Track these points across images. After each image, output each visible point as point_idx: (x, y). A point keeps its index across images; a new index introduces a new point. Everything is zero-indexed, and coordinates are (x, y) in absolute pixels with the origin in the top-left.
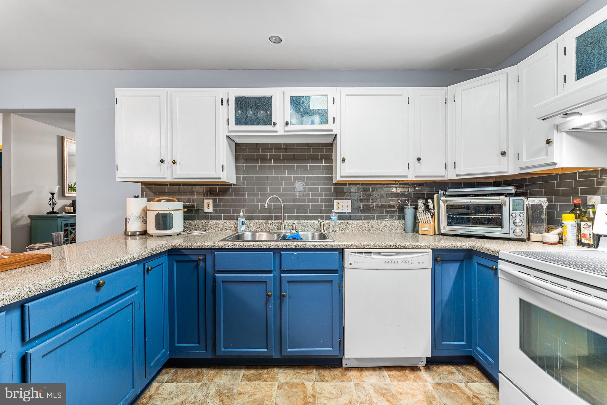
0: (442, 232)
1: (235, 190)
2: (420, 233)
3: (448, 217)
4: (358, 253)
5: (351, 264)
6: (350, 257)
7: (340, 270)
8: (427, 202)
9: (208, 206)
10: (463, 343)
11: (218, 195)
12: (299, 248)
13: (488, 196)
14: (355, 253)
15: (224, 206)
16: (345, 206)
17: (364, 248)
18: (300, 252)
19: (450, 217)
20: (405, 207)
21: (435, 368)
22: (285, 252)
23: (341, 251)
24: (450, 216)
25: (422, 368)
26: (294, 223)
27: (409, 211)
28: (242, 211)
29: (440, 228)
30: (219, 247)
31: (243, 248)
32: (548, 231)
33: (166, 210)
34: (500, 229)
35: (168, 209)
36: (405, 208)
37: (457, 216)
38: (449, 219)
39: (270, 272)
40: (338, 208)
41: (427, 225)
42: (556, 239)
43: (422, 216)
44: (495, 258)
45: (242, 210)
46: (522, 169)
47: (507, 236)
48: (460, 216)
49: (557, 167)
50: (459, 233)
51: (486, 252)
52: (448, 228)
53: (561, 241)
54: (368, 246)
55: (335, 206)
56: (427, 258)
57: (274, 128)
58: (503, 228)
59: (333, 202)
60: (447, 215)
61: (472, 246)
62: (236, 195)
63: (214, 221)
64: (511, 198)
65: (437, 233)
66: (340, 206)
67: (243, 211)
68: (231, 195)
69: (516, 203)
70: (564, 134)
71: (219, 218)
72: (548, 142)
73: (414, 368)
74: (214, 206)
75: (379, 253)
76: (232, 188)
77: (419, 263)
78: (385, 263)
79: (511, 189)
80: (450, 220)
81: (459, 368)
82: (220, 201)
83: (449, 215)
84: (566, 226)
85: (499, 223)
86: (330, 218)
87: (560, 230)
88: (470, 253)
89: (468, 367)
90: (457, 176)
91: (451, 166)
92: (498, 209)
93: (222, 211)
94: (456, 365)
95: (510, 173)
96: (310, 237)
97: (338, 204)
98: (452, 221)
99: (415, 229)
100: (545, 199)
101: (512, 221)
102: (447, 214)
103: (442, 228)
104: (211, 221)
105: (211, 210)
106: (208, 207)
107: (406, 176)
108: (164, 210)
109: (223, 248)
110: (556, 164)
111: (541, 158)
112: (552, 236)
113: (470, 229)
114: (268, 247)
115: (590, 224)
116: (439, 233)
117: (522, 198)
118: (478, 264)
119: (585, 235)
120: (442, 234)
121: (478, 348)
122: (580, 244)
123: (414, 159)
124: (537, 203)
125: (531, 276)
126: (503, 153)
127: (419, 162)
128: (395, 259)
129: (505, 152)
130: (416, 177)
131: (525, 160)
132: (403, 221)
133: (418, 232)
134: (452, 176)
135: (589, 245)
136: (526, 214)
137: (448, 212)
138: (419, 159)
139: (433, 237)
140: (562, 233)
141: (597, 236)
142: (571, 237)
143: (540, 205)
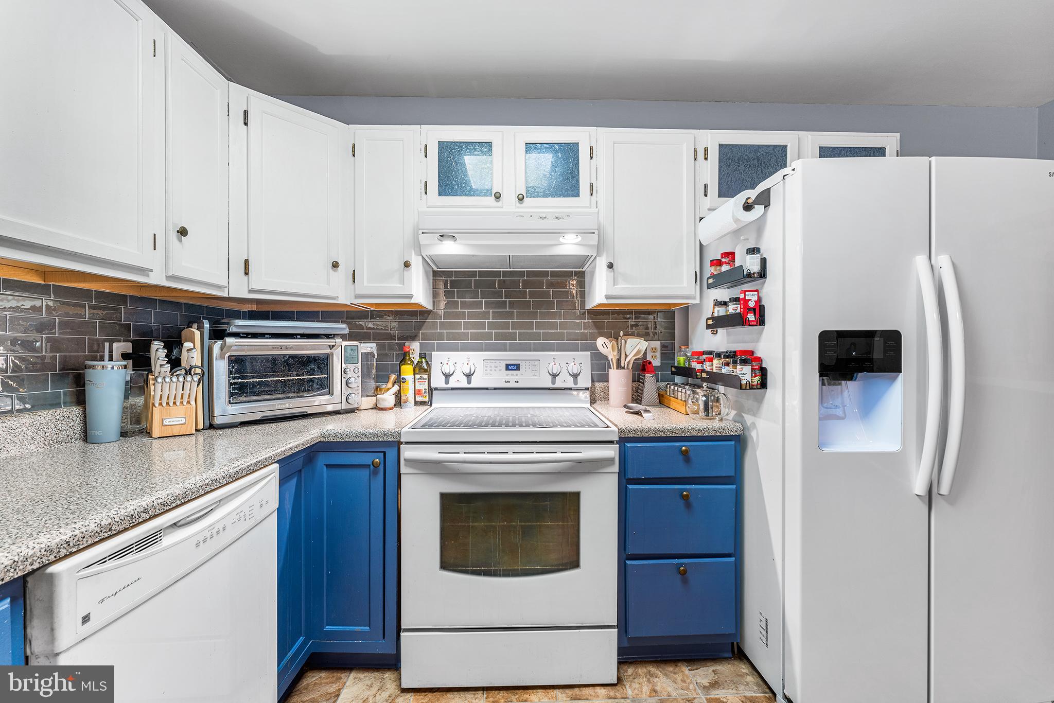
0: (218, 421)
2: (156, 433)
3: (231, 384)
10: (302, 639)
13: (296, 338)
14: (103, 561)
17: (126, 530)
19: (235, 383)
20: (88, 364)
24: (236, 381)
27: (107, 376)
29: (213, 412)
32: (382, 390)
34: (327, 397)
36: (88, 368)
37: (252, 380)
38: (234, 389)
41: (177, 410)
42: (393, 401)
43: (166, 386)
44: (383, 445)
46: (358, 296)
47: (338, 407)
48: (257, 380)
49: (413, 301)
50: (258, 417)
52: (233, 409)
56: (269, 488)
58: (333, 394)
60: (229, 380)
61: (322, 435)
64: (346, 343)
65: (203, 427)
69: (350, 351)
72: (407, 265)
75: (175, 525)
77: (261, 505)
78: (198, 544)
79: (342, 327)
80: (236, 391)
83: (234, 378)
84: (408, 381)
85: (325, 386)
87: (397, 388)
88: (313, 449)
90: (251, 291)
91: (238, 266)
92: (322, 363)
95: (342, 300)
98: (239, 391)
100: (374, 345)
101: (344, 381)
102: (229, 377)
103: (217, 412)
107: (144, 271)
110: (410, 297)
111: (394, 285)
112: (388, 398)
115: (426, 376)
116: (207, 424)
117: (356, 343)
118: (328, 466)
119: (419, 391)
120: (212, 427)
121: (328, 628)
122: (416, 403)
123: (170, 227)
124: (369, 350)
125: (460, 454)
126: (335, 265)
127: (180, 241)
128: (218, 521)
129: (337, 263)
130: (168, 278)
131: (366, 284)
132: (76, 411)
133: (149, 434)
134: (239, 289)
135: (423, 403)
136: (360, 370)
137: (231, 373)
138: (183, 232)
139: (194, 437)
140: (399, 391)
141: (431, 390)
142: (409, 394)
143: (372, 354)
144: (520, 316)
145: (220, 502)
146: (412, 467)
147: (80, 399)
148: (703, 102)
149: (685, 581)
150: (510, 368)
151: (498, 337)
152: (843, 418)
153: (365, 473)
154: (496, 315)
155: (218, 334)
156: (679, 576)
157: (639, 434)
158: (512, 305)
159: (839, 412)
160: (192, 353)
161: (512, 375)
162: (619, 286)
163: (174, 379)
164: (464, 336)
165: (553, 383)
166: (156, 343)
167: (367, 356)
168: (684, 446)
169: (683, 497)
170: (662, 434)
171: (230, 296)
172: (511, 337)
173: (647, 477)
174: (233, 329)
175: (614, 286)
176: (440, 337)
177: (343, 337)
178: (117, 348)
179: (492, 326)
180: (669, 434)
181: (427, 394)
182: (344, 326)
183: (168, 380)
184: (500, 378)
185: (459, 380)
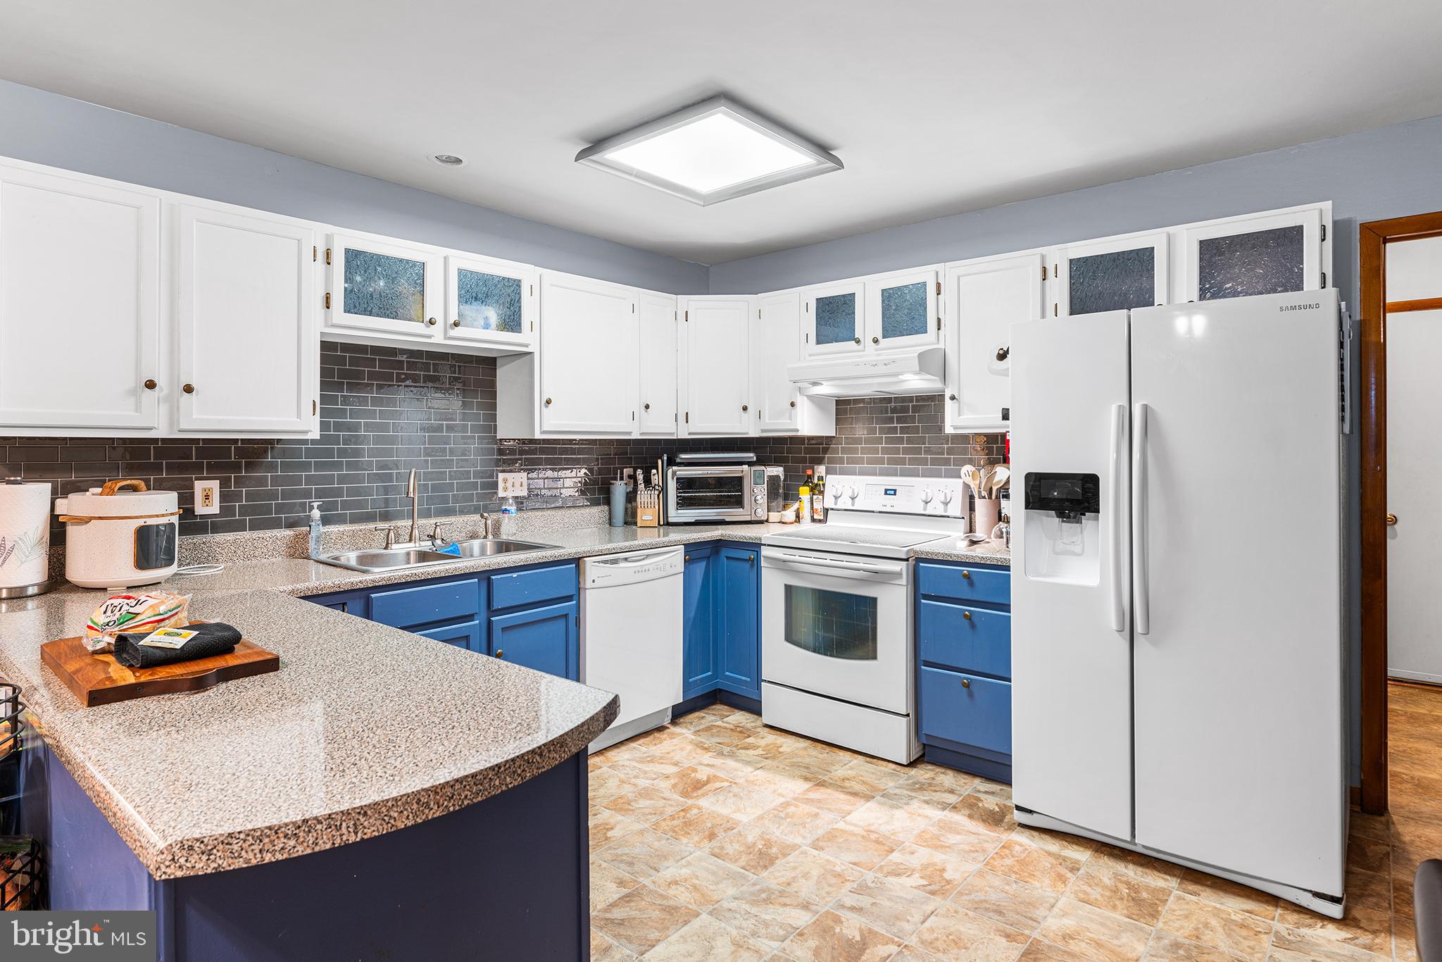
0: (671, 520)
1: (284, 453)
2: (639, 525)
3: (677, 497)
4: (603, 562)
5: (594, 581)
6: (593, 570)
7: (575, 595)
8: (635, 472)
9: (207, 497)
10: (710, 673)
11: (236, 467)
12: (521, 566)
14: (599, 562)
15: (250, 496)
16: (517, 484)
17: (607, 554)
18: (522, 573)
19: (680, 496)
20: (612, 482)
21: (681, 720)
22: (499, 577)
23: (577, 561)
24: (682, 494)
25: (669, 726)
26: (439, 524)
27: (619, 489)
28: (315, 507)
29: (667, 514)
30: (381, 584)
31: (428, 579)
32: (785, 507)
33: (163, 515)
34: (741, 510)
35: (166, 512)
36: (612, 484)
37: (690, 495)
38: (680, 500)
39: (470, 617)
40: (505, 489)
41: (649, 511)
42: (793, 518)
43: (644, 496)
44: (755, 546)
45: (315, 505)
46: (763, 431)
47: (748, 518)
49: (799, 434)
50: (693, 520)
51: (742, 540)
53: (798, 518)
54: (614, 549)
55: (501, 485)
56: (676, 558)
57: (428, 329)
58: (744, 508)
59: (497, 478)
60: (677, 493)
61: (722, 535)
62: (286, 467)
63: (230, 536)
64: (753, 468)
65: (662, 523)
66: (509, 485)
67: (319, 507)
68: (272, 467)
69: (757, 474)
70: (805, 398)
71: (239, 527)
72: (793, 405)
73: (661, 729)
74: (223, 497)
75: (626, 559)
76: (275, 450)
77: (671, 566)
78: (635, 572)
79: (751, 456)
80: (681, 502)
81: (705, 711)
82: (239, 481)
83: (679, 493)
85: (738, 502)
86: (506, 510)
87: (796, 506)
88: (718, 545)
89: (714, 707)
90: (690, 434)
91: (682, 418)
92: (738, 482)
93: (244, 511)
94: (700, 710)
95: (752, 435)
96: (476, 551)
97: (505, 481)
99: (630, 519)
100: (782, 468)
101: (753, 498)
102: (677, 491)
103: (669, 514)
104: (219, 537)
105: (214, 508)
106: (207, 501)
107: (630, 433)
108: (157, 516)
109: (390, 583)
110: (798, 431)
111: (784, 421)
112: (790, 514)
113: (708, 513)
114: (472, 570)
115: (821, 497)
116: (666, 522)
117: (763, 468)
118: (727, 558)
119: (816, 510)
120: (668, 524)
121: (727, 673)
122: (813, 520)
123: (641, 405)
124: (775, 474)
125: (796, 556)
126: (745, 409)
127: (646, 412)
128: (645, 565)
129: (746, 407)
130: (641, 434)
131: (767, 421)
132: (606, 508)
133: (635, 524)
134: (683, 434)
135: (820, 521)
136: (766, 489)
137: (677, 489)
138: (647, 407)
139: (657, 529)
140: (798, 509)
141: (826, 511)
142: (806, 513)
143: (778, 477)
144: (909, 441)
145: (648, 556)
146: (768, 563)
147: (608, 502)
148: (1110, 184)
149: (971, 695)
150: (888, 493)
151: (891, 461)
152: (1080, 555)
153: (747, 565)
154: (889, 441)
155: (671, 462)
156: (965, 689)
157: (930, 557)
158: (903, 430)
159: (1078, 549)
160: (656, 478)
161: (890, 499)
162: (965, 417)
163: (649, 492)
164: (860, 461)
165: (925, 509)
166: (639, 470)
167: (773, 480)
168: (966, 570)
169: (966, 616)
170: (949, 558)
171: (679, 437)
172: (902, 461)
173: (936, 594)
174: (678, 460)
175: (959, 415)
176: (841, 461)
177: (750, 464)
178: (626, 471)
179: (885, 451)
180: (955, 559)
181: (822, 513)
182: (752, 455)
183: (643, 492)
184: (879, 502)
185: (844, 503)
